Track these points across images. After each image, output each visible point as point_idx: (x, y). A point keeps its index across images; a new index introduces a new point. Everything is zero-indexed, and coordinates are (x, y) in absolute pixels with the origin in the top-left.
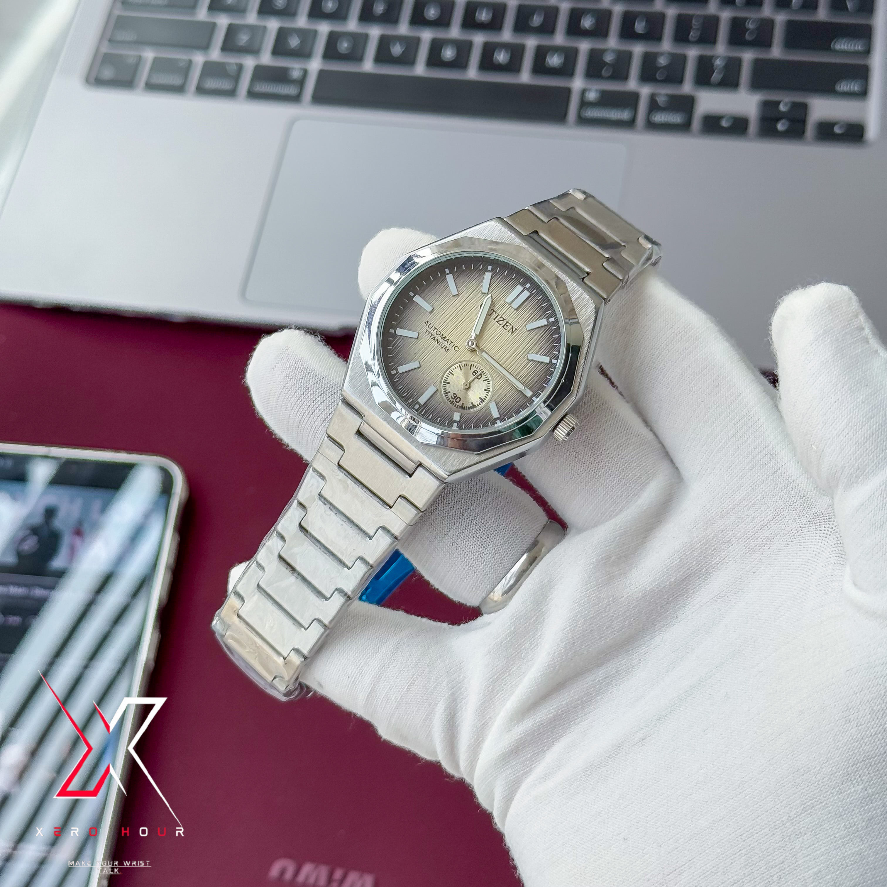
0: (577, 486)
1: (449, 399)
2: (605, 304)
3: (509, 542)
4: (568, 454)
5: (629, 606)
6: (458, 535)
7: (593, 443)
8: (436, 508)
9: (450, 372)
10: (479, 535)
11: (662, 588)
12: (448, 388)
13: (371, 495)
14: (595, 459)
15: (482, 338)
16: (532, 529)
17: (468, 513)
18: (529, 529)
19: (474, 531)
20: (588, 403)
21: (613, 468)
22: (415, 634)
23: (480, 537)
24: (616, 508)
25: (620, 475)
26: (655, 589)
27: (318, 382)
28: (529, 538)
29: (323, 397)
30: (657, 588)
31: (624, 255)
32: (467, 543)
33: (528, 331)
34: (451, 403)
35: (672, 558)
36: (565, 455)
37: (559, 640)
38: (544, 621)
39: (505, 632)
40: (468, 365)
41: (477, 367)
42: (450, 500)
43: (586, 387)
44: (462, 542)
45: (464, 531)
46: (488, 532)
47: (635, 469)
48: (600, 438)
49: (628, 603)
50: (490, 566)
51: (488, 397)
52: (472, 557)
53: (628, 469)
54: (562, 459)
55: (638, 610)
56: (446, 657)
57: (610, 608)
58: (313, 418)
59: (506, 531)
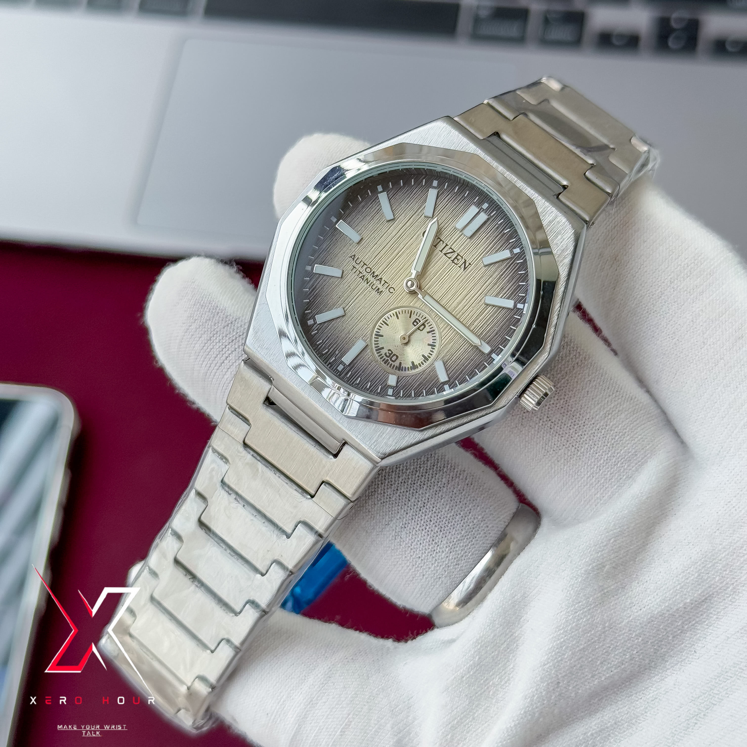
0: (553, 466)
1: (383, 357)
2: (587, 228)
3: (468, 537)
4: (540, 424)
5: (630, 634)
6: (403, 526)
7: (573, 410)
8: (375, 491)
9: (383, 321)
10: (429, 528)
11: (675, 612)
12: (382, 342)
13: (287, 481)
14: (576, 430)
15: (425, 276)
16: (499, 519)
17: (416, 498)
18: (495, 520)
19: (422, 522)
20: (566, 357)
21: (600, 443)
22: (351, 658)
23: (430, 530)
24: (604, 495)
25: (609, 451)
26: (665, 612)
27: (229, 325)
28: (494, 532)
29: (235, 344)
30: (668, 611)
31: (614, 160)
32: (414, 537)
33: (485, 266)
34: (385, 363)
35: (688, 572)
36: (537, 426)
37: (539, 678)
38: (518, 648)
39: (468, 663)
40: (407, 312)
41: (418, 314)
42: (393, 480)
43: (564, 336)
44: (408, 535)
45: (410, 522)
46: (441, 524)
47: (628, 444)
48: (582, 403)
49: (630, 630)
50: (443, 568)
51: (434, 354)
52: (420, 555)
53: (619, 444)
54: (533, 430)
55: (642, 640)
56: (391, 690)
57: (605, 636)
58: (222, 371)
59: (464, 523)
